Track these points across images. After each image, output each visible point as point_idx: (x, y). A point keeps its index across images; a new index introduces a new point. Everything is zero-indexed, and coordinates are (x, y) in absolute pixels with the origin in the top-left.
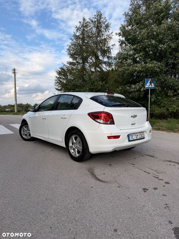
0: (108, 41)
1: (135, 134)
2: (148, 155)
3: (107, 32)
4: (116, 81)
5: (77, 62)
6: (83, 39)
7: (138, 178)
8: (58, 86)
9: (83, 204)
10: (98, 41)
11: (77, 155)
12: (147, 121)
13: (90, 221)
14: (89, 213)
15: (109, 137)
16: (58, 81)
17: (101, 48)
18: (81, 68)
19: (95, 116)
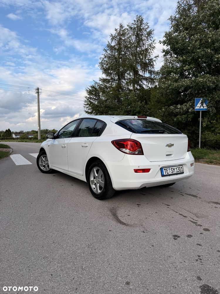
0: (149, 52)
1: (170, 167)
2: (190, 195)
3: (149, 40)
4: (158, 101)
5: (112, 79)
6: (119, 50)
7: (170, 223)
8: (88, 109)
9: (95, 250)
10: (138, 52)
11: (99, 191)
12: (188, 151)
13: (99, 271)
14: (100, 261)
15: (136, 171)
16: (88, 102)
17: (141, 60)
18: (116, 86)
19: (119, 144)
